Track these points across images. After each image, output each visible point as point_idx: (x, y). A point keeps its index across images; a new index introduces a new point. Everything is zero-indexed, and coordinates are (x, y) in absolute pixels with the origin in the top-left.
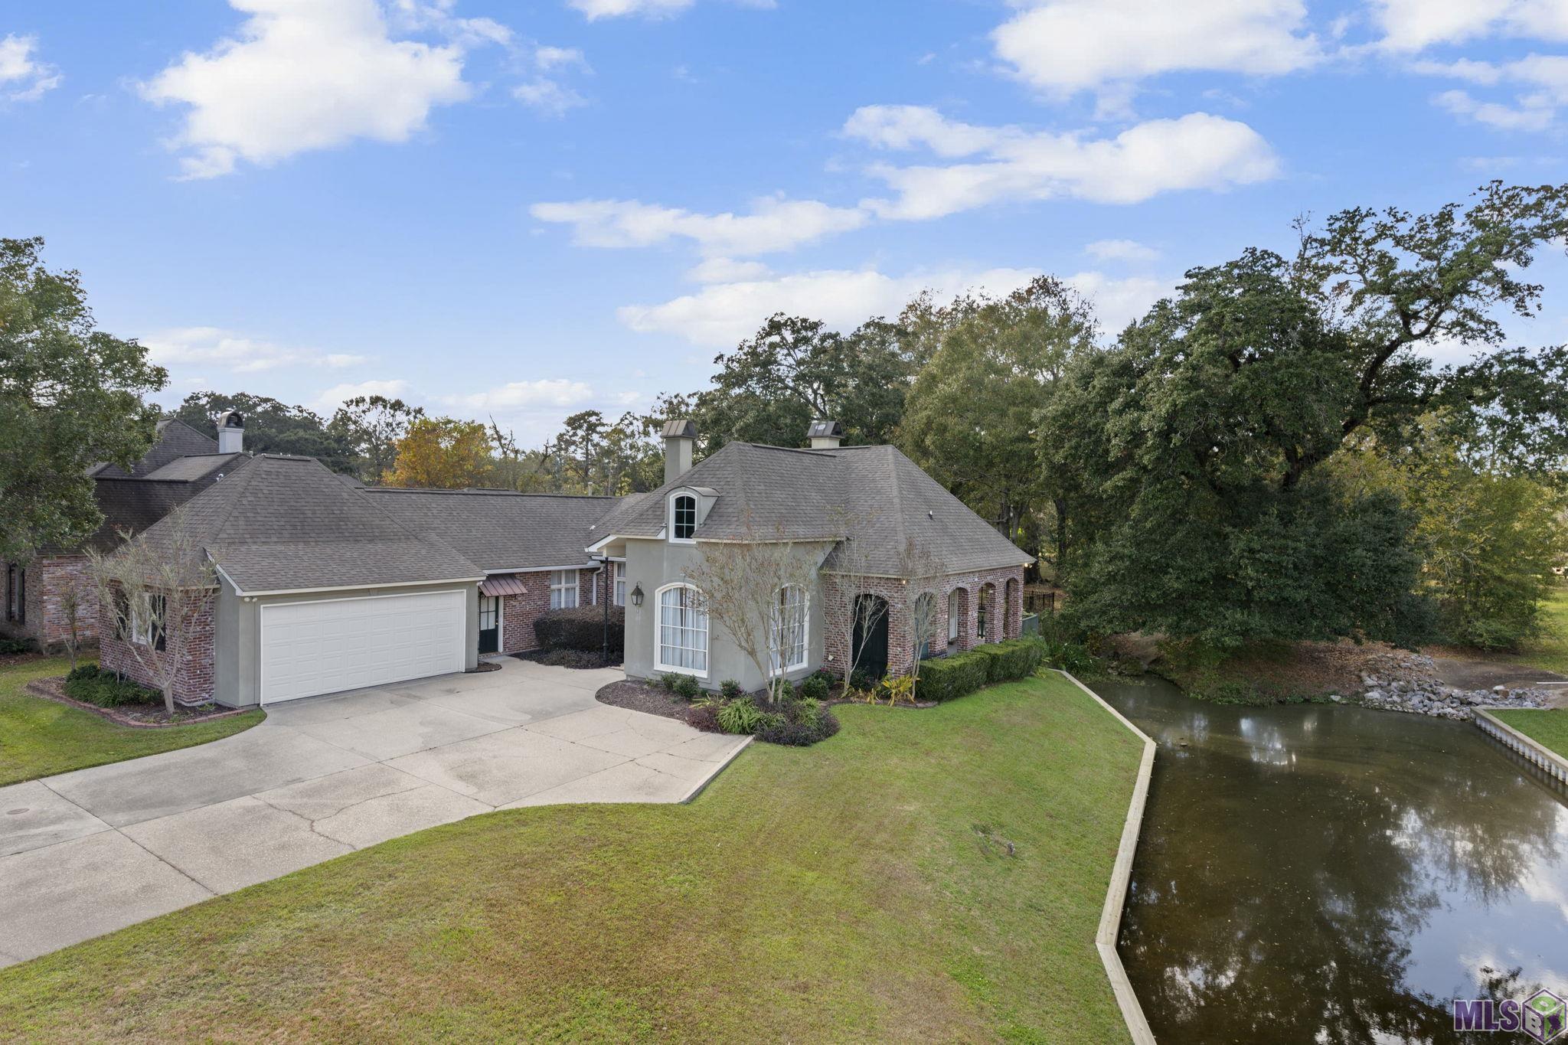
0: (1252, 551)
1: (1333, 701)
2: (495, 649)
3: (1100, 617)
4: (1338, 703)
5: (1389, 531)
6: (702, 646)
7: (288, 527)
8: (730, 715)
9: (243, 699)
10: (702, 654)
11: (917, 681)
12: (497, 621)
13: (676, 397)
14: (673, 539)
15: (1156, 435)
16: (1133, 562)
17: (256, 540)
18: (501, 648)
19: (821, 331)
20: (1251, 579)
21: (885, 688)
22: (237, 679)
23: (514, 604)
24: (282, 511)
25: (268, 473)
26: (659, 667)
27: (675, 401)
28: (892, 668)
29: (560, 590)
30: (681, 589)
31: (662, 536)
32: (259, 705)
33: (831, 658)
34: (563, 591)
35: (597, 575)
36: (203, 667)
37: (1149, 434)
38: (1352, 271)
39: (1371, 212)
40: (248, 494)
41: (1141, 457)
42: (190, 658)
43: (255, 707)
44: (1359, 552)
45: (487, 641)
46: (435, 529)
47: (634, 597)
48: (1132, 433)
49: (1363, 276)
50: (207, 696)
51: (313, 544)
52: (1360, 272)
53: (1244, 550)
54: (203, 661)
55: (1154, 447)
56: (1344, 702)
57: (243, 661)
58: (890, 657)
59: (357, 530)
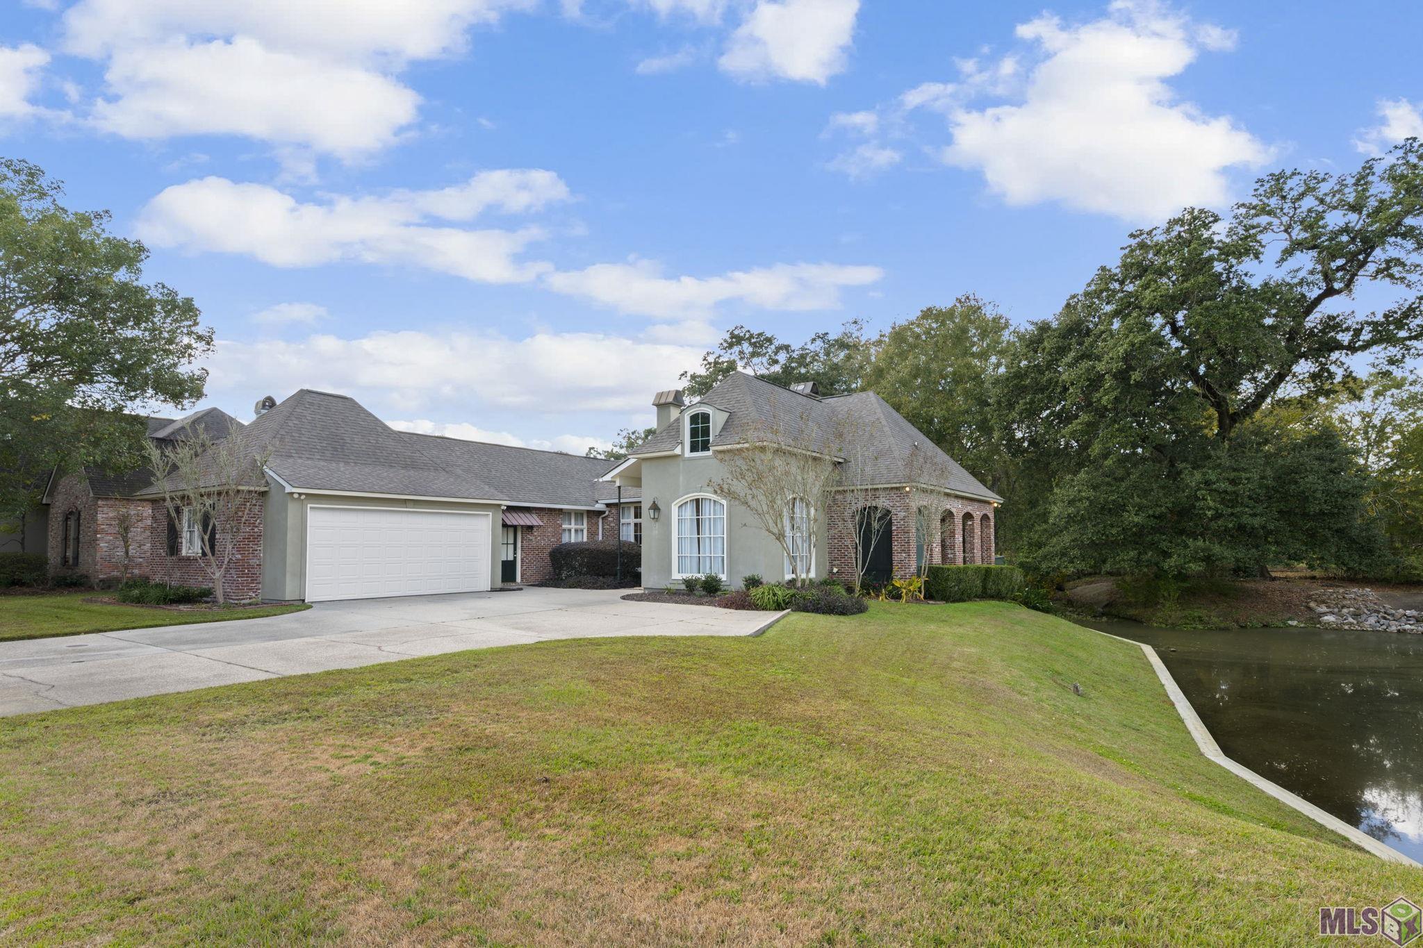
0: (1208, 483)
1: (1291, 626)
2: (513, 579)
3: (1060, 559)
4: (1296, 626)
5: (1332, 461)
6: (720, 552)
7: (330, 449)
8: (763, 593)
9: (290, 594)
10: (720, 559)
11: (925, 581)
12: (515, 553)
13: (633, 433)
14: (688, 454)
15: (1115, 376)
16: (1091, 502)
17: (301, 455)
18: (519, 579)
19: (776, 343)
20: (1209, 509)
21: (896, 588)
22: (285, 575)
23: (531, 538)
24: (324, 436)
25: (311, 404)
26: (676, 576)
27: (633, 437)
28: (897, 573)
29: (570, 530)
30: (697, 500)
31: (678, 451)
32: (304, 601)
33: (835, 570)
34: (573, 531)
35: (603, 518)
36: (250, 567)
37: (1106, 376)
38: (1278, 230)
39: (1297, 172)
40: (294, 419)
41: (1099, 400)
42: (239, 556)
43: (301, 602)
44: (1310, 478)
45: (508, 570)
46: (459, 466)
47: (652, 511)
48: (1088, 380)
49: (1289, 234)
50: (254, 595)
51: (353, 464)
52: (1286, 231)
53: (1200, 483)
54: (250, 561)
55: (1112, 388)
56: (1302, 625)
57: (290, 559)
58: (895, 563)
59: (391, 458)
